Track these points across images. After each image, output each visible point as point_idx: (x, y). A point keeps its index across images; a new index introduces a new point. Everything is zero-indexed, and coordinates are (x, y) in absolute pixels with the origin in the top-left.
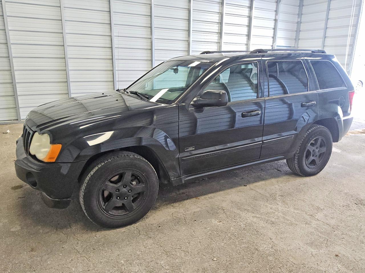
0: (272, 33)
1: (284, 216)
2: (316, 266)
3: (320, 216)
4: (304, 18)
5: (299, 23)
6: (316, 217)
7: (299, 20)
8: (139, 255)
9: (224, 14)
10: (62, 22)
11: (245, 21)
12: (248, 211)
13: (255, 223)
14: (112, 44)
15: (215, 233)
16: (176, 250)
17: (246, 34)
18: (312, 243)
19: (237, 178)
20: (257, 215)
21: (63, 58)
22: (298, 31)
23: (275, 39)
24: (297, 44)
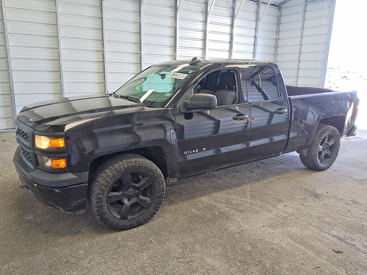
0: (253, 49)
1: (251, 206)
2: (271, 241)
3: (280, 206)
4: (281, 35)
5: (277, 40)
6: (277, 207)
7: (277, 37)
9: (208, 32)
10: (58, 39)
11: (227, 38)
12: (222, 202)
13: (227, 211)
14: (104, 59)
16: (163, 231)
17: (228, 49)
18: (271, 225)
19: (215, 178)
20: (229, 206)
21: (59, 71)
22: (276, 47)
23: (255, 54)
24: (275, 59)
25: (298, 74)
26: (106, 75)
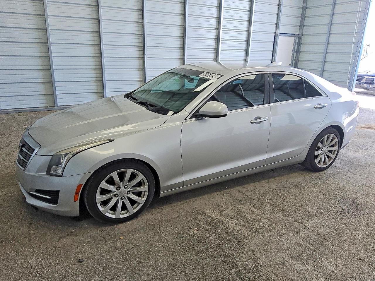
1: (271, 223)
3: (310, 223)
5: (304, 9)
6: (306, 225)
7: (305, 5)
8: (99, 271)
10: (43, 3)
12: (231, 217)
13: (238, 232)
14: (99, 28)
15: (191, 243)
16: (144, 264)
18: (298, 257)
20: (241, 222)
21: (46, 43)
22: (303, 17)
23: (278, 25)
24: (301, 31)
25: (327, 50)
26: (103, 48)
